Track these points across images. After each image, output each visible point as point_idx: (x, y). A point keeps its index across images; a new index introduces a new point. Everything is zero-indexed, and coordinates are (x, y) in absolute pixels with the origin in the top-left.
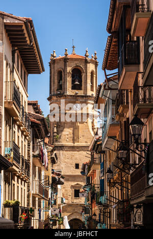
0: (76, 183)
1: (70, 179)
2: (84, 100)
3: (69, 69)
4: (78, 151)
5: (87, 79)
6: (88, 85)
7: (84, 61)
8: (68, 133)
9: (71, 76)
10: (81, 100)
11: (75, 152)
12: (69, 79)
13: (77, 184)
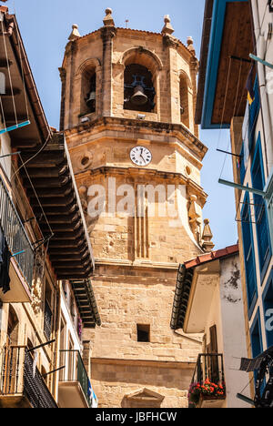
0: (140, 388)
1: (118, 376)
2: (161, 139)
3: (117, 57)
4: (147, 284)
5: (169, 85)
6: (173, 100)
7: (159, 40)
8: (112, 229)
9: (121, 74)
10: (153, 138)
11: (136, 287)
12: (117, 83)
13: (145, 393)
